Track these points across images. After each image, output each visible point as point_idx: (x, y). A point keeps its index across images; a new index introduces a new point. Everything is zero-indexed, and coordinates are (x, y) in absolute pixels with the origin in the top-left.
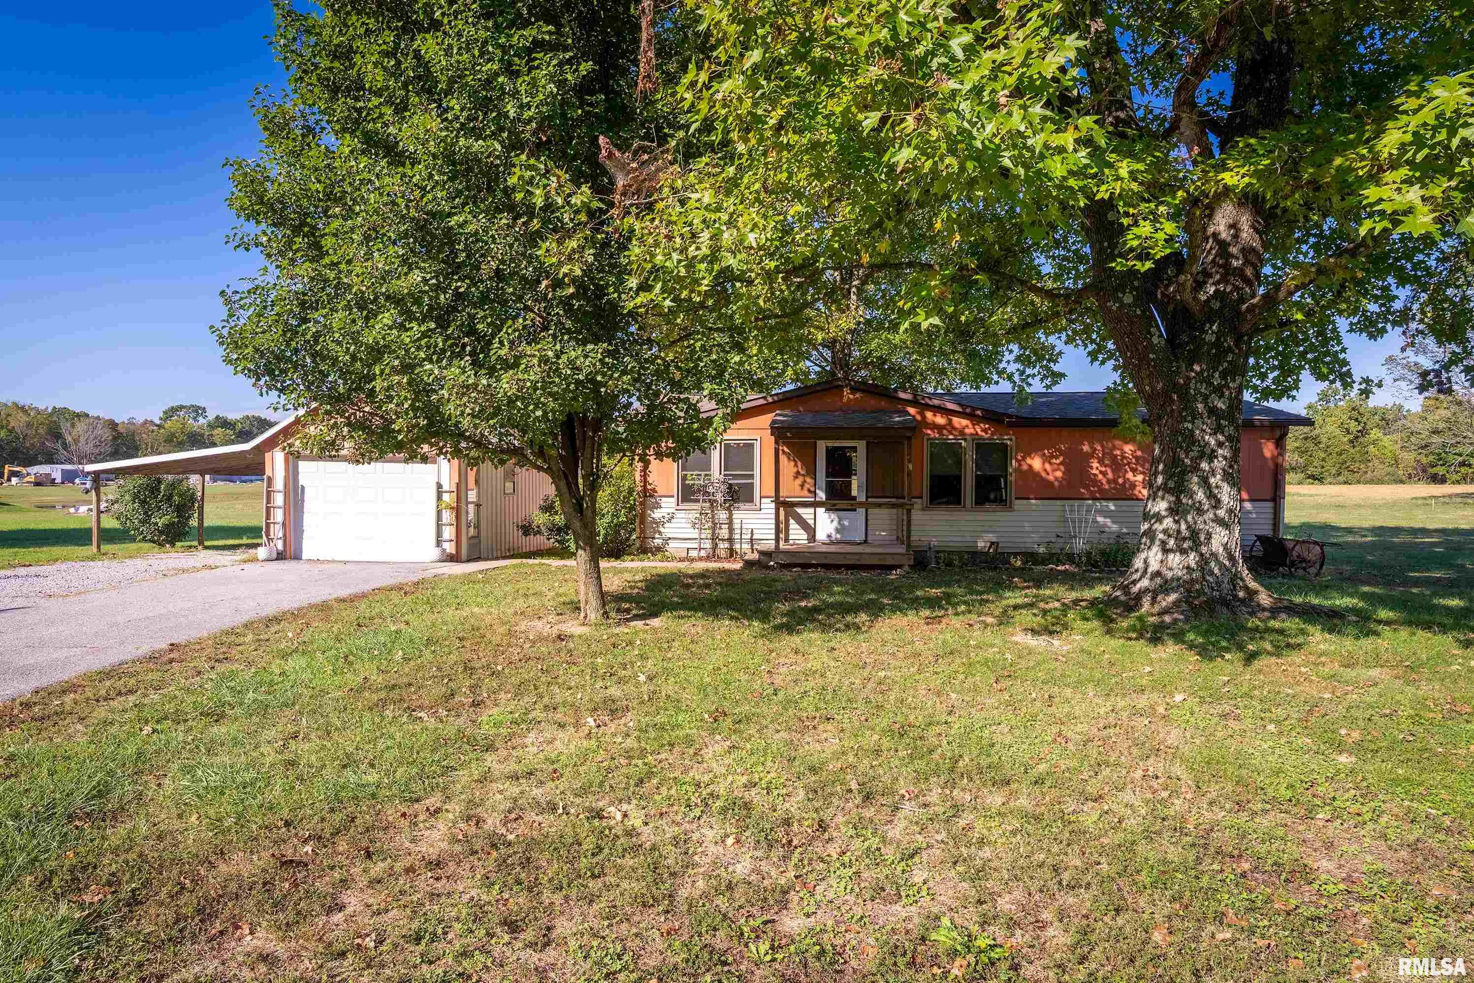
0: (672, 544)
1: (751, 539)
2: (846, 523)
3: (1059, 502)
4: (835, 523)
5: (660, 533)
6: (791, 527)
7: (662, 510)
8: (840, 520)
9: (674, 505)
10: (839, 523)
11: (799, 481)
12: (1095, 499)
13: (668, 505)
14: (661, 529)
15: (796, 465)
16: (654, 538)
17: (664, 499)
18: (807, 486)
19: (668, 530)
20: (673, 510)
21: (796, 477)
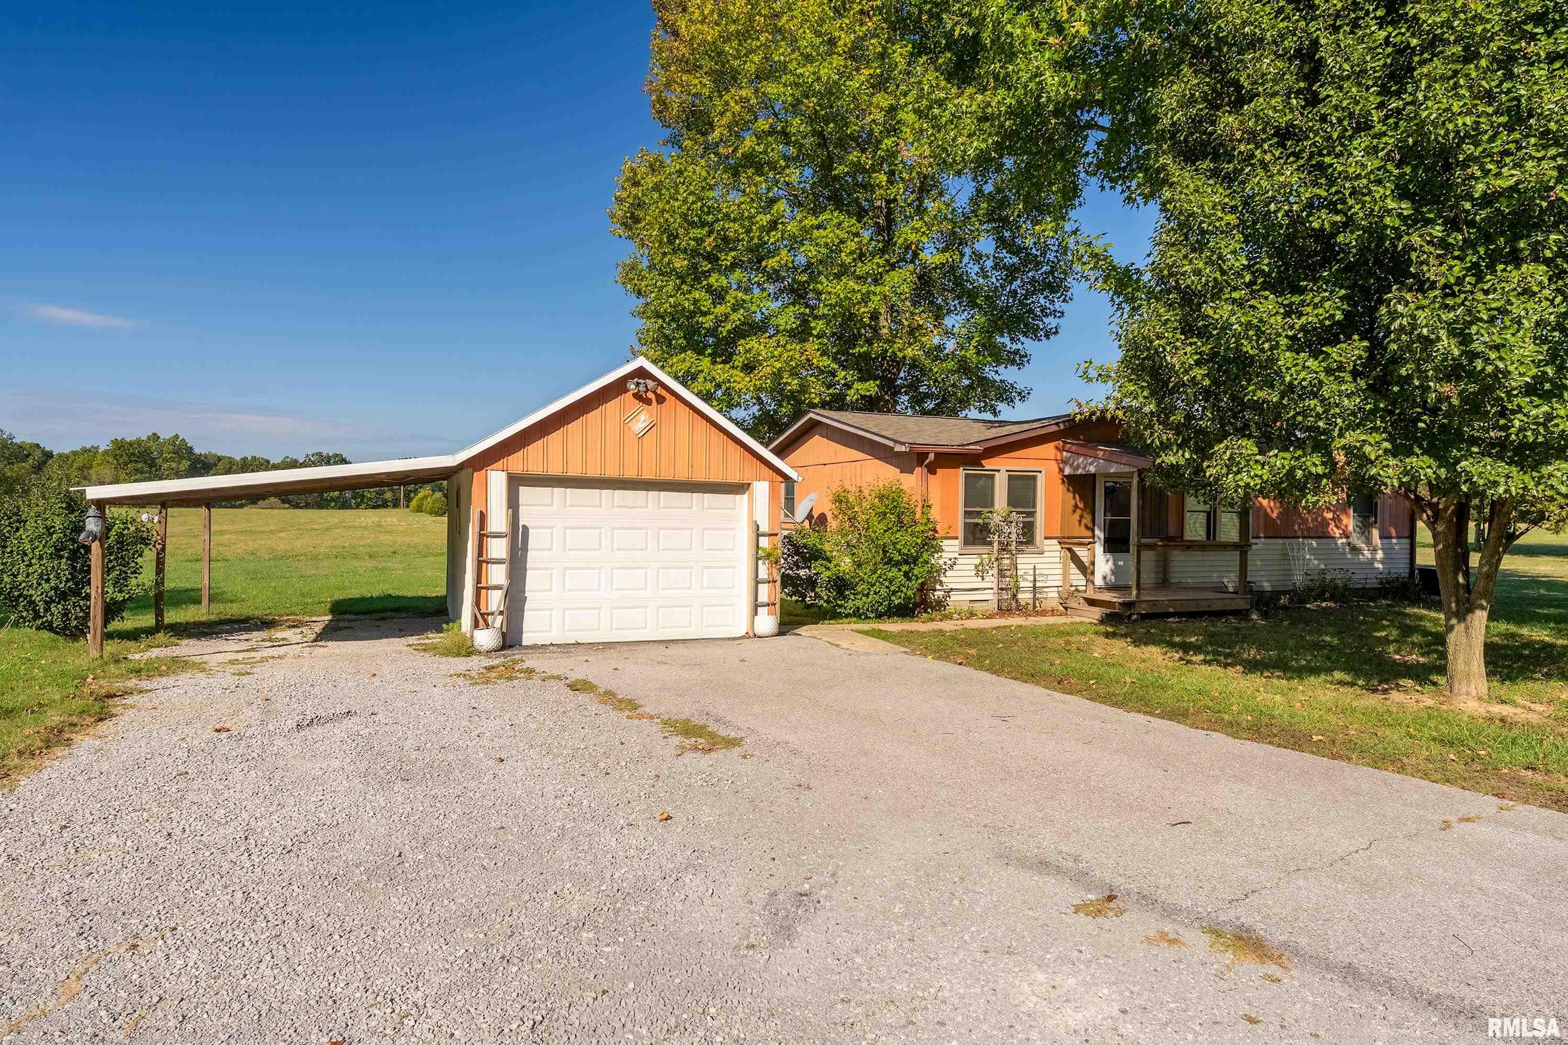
0: (954, 597)
1: (1035, 587)
2: (1121, 563)
3: (1280, 541)
4: (1110, 563)
5: (941, 583)
6: (1072, 571)
7: (944, 555)
8: (1115, 561)
9: (957, 549)
10: (1115, 564)
11: (1076, 517)
12: (1304, 537)
13: (951, 548)
14: (943, 579)
15: (1074, 498)
16: (935, 590)
17: (946, 542)
18: (1084, 521)
19: (950, 580)
20: (956, 555)
21: (1074, 511)
